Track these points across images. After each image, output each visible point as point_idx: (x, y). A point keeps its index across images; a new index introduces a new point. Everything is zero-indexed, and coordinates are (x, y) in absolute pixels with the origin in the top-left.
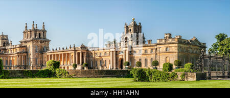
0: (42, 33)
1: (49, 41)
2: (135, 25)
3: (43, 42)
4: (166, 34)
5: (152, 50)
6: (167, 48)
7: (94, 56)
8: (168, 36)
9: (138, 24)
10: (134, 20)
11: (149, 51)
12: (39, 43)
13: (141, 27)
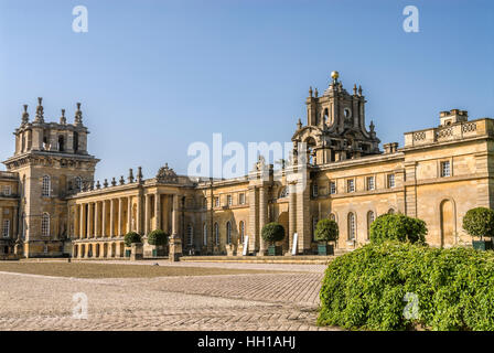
0: (71, 135)
1: (93, 161)
2: (340, 95)
3: (73, 163)
4: (448, 114)
5: (390, 176)
6: (444, 164)
7: (209, 207)
8: (453, 118)
9: (352, 93)
10: (336, 78)
11: (380, 182)
12: (57, 166)
13: (361, 101)
